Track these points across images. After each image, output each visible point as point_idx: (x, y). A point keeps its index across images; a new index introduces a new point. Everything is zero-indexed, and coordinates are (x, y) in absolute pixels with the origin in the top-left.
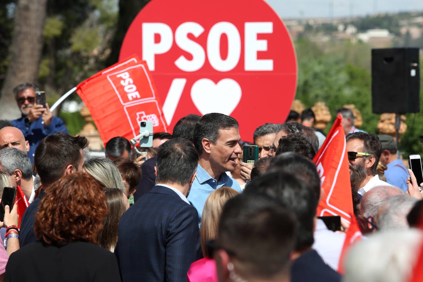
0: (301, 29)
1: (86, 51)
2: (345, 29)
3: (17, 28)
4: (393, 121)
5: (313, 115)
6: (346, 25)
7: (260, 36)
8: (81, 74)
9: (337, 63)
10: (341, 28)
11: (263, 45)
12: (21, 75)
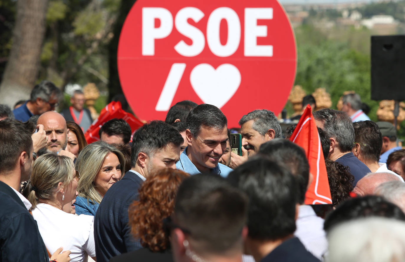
0: (305, 14)
1: (89, 34)
2: (350, 15)
3: (20, 12)
4: (392, 108)
5: (314, 101)
6: (350, 11)
7: (260, 22)
8: (84, 57)
9: (341, 48)
10: (345, 14)
11: (263, 31)
12: (23, 58)
